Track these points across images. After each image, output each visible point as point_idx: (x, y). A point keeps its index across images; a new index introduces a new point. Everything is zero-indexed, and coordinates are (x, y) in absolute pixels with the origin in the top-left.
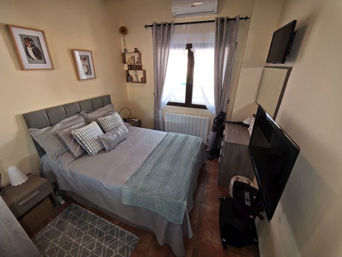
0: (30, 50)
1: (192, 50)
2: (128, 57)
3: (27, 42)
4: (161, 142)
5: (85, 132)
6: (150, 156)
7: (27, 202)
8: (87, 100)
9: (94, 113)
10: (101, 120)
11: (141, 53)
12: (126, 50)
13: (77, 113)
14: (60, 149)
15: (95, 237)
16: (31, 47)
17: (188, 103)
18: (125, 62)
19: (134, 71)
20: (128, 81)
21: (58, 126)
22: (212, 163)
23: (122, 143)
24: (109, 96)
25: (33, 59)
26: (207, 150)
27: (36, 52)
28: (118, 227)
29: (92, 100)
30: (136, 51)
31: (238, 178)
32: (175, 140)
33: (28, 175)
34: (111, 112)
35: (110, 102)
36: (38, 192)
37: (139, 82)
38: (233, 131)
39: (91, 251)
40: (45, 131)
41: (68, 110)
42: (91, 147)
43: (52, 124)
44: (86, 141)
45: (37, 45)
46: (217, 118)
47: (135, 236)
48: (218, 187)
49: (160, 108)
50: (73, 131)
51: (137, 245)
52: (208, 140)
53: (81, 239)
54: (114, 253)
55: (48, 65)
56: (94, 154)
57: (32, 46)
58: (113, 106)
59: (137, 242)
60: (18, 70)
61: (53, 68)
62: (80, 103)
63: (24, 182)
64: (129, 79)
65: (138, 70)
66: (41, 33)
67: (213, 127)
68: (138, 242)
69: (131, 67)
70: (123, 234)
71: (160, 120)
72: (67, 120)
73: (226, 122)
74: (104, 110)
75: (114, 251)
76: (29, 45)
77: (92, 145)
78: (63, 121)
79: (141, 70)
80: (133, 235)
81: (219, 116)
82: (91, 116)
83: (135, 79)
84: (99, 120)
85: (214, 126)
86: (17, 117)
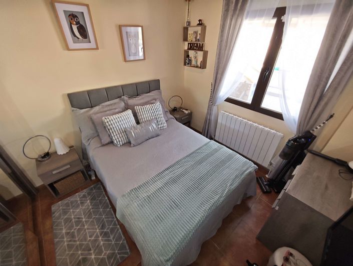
0: (75, 28)
1: (284, 18)
2: (191, 31)
3: (72, 19)
4: (193, 153)
5: (114, 121)
6: (167, 169)
7: (60, 172)
8: (132, 84)
9: (136, 98)
10: (138, 108)
11: (206, 26)
12: (189, 23)
13: (118, 97)
14: (92, 132)
15: (98, 227)
16: (76, 25)
17: (256, 105)
18: (185, 39)
19: (194, 51)
20: (185, 65)
21: (96, 109)
22: (265, 199)
23: (152, 139)
24: (159, 80)
25: (78, 38)
26: (267, 176)
27: (81, 30)
28: (119, 228)
29: (136, 85)
30: (201, 23)
31: (291, 254)
32: (213, 155)
33: (70, 147)
34: (154, 101)
35: (158, 88)
36: (69, 166)
37: (197, 67)
38: (315, 174)
39: (89, 239)
40: (85, 112)
41: (110, 93)
42: (116, 138)
43: (93, 105)
44: (113, 130)
45: (82, 23)
46: (295, 140)
47: (127, 248)
48: (255, 242)
49: (215, 104)
50: (104, 118)
51: (125, 260)
52: (271, 164)
53: (89, 221)
54: (103, 254)
55: (92, 45)
56: (119, 146)
57: (78, 23)
58: (161, 93)
59: (126, 256)
60: (64, 50)
61: (97, 48)
62: (123, 87)
63: (65, 153)
64: (187, 61)
65: (199, 50)
66: (86, 7)
67: (283, 151)
68: (127, 258)
69: (192, 47)
70: (120, 238)
71: (213, 118)
72: (108, 103)
73: (311, 152)
74: (148, 96)
75: (104, 252)
76: (74, 22)
77: (118, 136)
78: (103, 104)
79: (202, 50)
80: (127, 245)
81: (299, 138)
82: (132, 102)
83: (193, 63)
84: (136, 109)
85: (286, 150)
86: (63, 95)
